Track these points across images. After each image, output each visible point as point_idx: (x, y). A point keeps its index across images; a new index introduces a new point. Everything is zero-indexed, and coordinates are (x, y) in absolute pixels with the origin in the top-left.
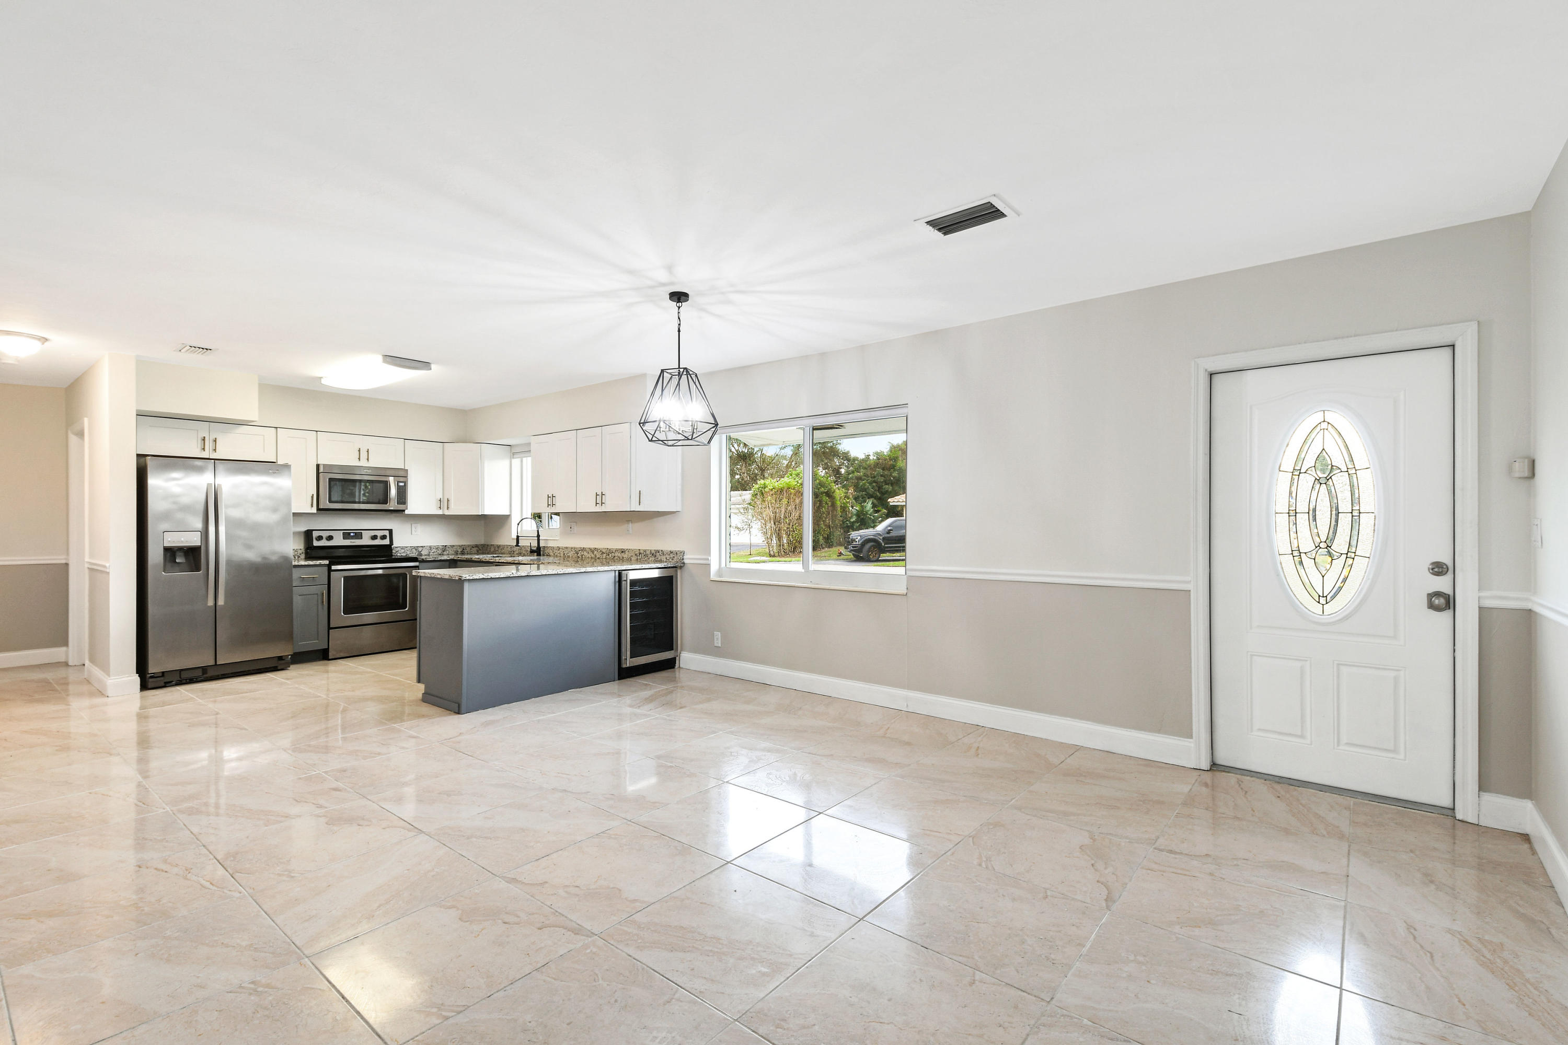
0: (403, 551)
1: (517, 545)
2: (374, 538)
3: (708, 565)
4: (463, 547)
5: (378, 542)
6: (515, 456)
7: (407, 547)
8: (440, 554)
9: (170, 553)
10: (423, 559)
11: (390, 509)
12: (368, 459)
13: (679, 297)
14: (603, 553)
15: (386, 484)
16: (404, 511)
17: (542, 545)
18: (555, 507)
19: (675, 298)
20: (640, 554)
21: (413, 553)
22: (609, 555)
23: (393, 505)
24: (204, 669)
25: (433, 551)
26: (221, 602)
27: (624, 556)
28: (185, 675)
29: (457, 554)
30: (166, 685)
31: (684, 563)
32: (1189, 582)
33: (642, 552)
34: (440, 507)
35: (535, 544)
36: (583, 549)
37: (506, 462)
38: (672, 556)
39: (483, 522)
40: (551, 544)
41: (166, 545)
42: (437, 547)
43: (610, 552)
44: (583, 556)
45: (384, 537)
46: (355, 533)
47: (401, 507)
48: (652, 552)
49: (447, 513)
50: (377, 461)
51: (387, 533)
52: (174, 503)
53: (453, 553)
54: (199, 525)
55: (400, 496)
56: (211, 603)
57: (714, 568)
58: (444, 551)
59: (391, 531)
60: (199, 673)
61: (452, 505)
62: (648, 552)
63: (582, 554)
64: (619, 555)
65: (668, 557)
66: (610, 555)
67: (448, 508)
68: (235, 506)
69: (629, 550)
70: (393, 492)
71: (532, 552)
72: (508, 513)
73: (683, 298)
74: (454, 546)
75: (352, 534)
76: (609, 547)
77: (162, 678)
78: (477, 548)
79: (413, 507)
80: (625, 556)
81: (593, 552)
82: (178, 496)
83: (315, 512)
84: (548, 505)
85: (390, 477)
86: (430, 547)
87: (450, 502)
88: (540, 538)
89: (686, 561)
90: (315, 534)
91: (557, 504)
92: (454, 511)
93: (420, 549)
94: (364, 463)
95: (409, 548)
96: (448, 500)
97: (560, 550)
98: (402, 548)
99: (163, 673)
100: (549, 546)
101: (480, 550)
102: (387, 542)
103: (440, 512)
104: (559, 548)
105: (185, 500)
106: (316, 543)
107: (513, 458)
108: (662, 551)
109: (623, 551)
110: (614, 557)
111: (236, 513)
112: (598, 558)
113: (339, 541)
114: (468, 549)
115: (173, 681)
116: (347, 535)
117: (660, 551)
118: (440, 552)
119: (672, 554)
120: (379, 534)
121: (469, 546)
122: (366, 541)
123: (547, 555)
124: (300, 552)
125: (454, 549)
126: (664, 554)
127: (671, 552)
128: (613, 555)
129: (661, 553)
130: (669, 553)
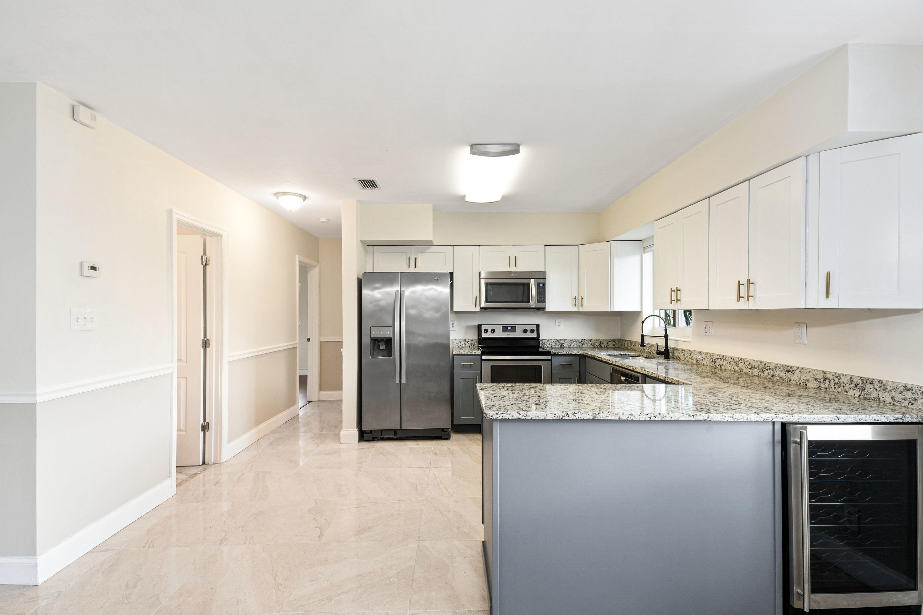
0: (548, 343)
1: (643, 344)
2: (525, 331)
4: (600, 340)
5: (528, 335)
6: (645, 251)
7: (552, 340)
8: (580, 347)
9: (376, 341)
10: (555, 353)
11: (532, 307)
12: (516, 265)
14: (753, 367)
15: (528, 285)
16: (544, 308)
17: (671, 345)
18: (681, 304)
20: (825, 380)
21: (556, 345)
22: (763, 371)
23: (533, 303)
24: (395, 431)
25: (573, 344)
26: (404, 381)
27: (793, 378)
28: (385, 435)
29: (595, 347)
30: (374, 439)
33: (829, 376)
34: (575, 305)
35: (661, 345)
36: (723, 358)
37: (636, 259)
39: (619, 318)
40: (681, 346)
41: (373, 336)
42: (577, 340)
43: (764, 367)
44: (723, 367)
45: (532, 331)
46: (511, 327)
47: (540, 305)
48: (855, 380)
49: (581, 310)
50: (523, 267)
51: (535, 328)
52: (377, 305)
53: (591, 346)
54: (391, 323)
55: (540, 296)
56: (398, 381)
58: (583, 344)
59: (538, 326)
60: (392, 434)
61: (585, 302)
62: (844, 380)
63: (721, 363)
64: (782, 374)
65: (898, 397)
66: (766, 372)
67: (582, 305)
68: (413, 307)
69: (801, 370)
70: (534, 291)
71: (659, 353)
72: (639, 310)
74: (592, 340)
75: (509, 328)
76: (764, 360)
77: (371, 435)
78: (613, 343)
79: (551, 305)
80: (795, 378)
81: (737, 364)
82: (378, 300)
83: (479, 310)
84: (672, 301)
85: (532, 279)
86: (571, 340)
87: (583, 300)
88: (669, 338)
90: (483, 328)
91: (683, 299)
92: (588, 307)
93: (563, 342)
94: (513, 269)
95: (553, 340)
96: (582, 298)
97: (692, 354)
98: (548, 340)
99: (371, 431)
100: (679, 347)
101: (616, 344)
102: (534, 335)
103: (575, 309)
104: (691, 352)
105: (383, 303)
106: (484, 335)
107: (644, 253)
108: (880, 382)
109: (790, 370)
110: (773, 376)
111: (412, 312)
112: (746, 373)
113: (499, 333)
114: (605, 343)
115: (378, 437)
116: (505, 329)
117: (876, 383)
118: (579, 345)
119: (910, 393)
120: (529, 328)
121: (605, 340)
122: (519, 334)
123: (677, 359)
124: (474, 341)
125: (592, 342)
126: (885, 389)
127: (906, 388)
128: (771, 372)
129: (879, 385)
130: (902, 388)
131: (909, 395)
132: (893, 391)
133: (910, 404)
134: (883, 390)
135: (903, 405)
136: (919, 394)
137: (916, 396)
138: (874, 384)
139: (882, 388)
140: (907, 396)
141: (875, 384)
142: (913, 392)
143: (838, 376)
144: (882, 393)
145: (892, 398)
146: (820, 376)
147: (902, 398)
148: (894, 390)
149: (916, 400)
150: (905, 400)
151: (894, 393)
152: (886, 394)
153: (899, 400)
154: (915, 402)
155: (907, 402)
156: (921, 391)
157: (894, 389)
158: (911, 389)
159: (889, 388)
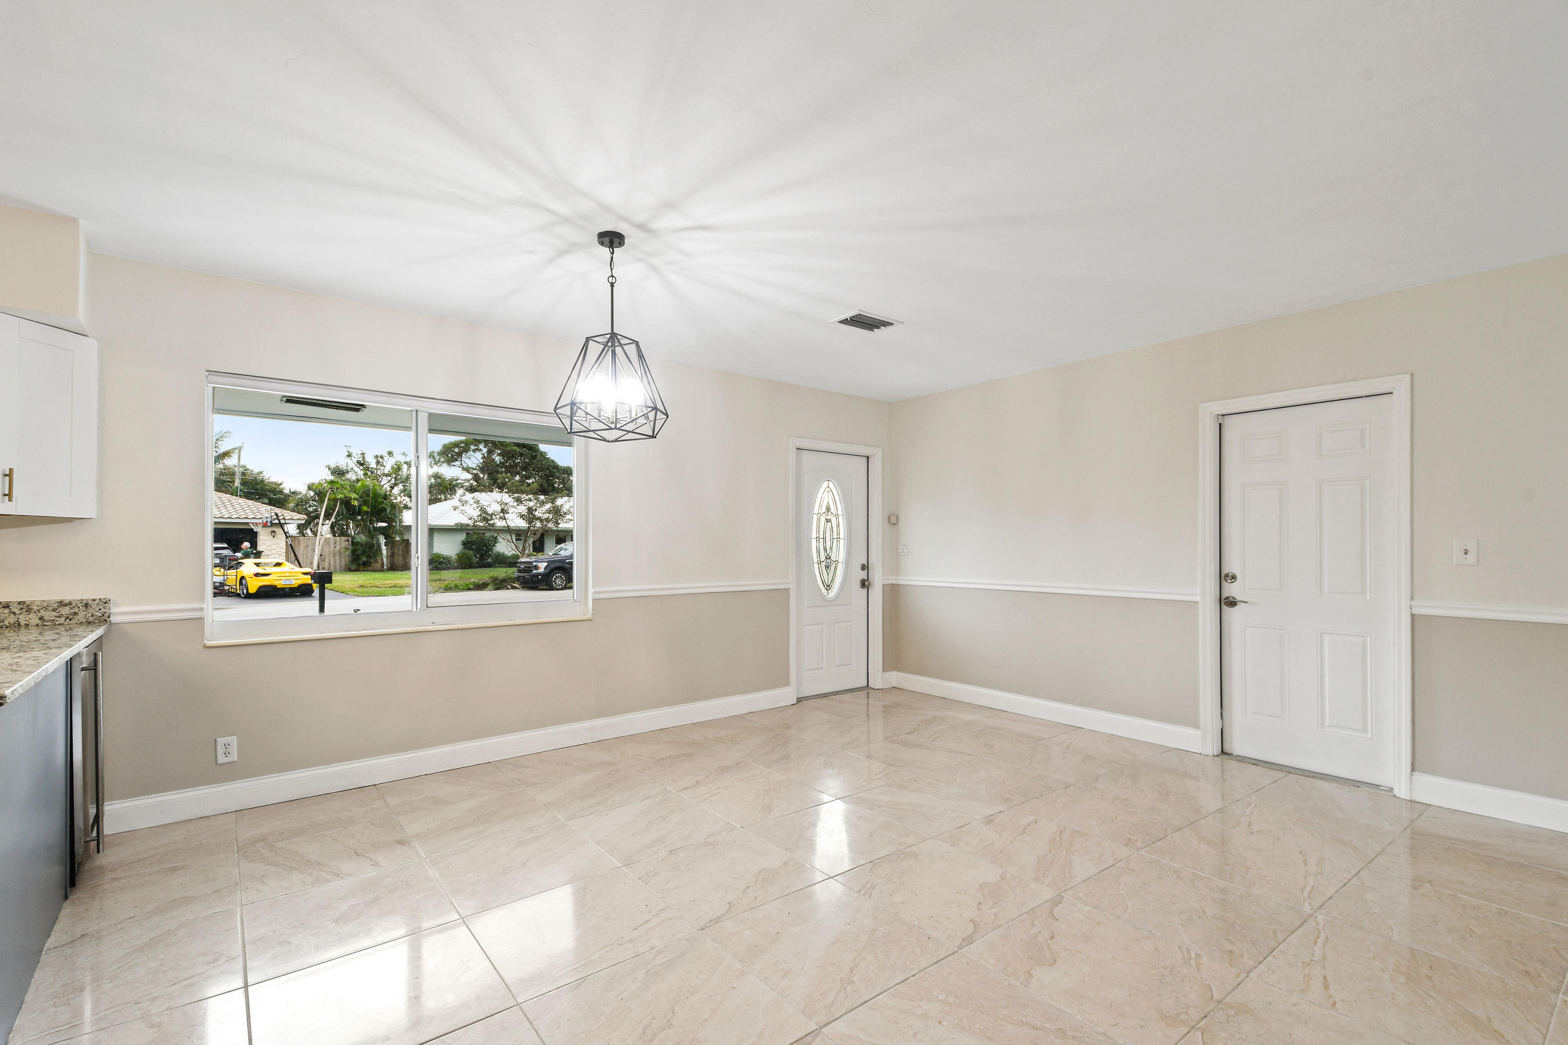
3: (199, 620)
13: (612, 239)
19: (606, 240)
31: (110, 625)
32: (790, 583)
38: (66, 611)
57: (207, 624)
73: (616, 241)
108: (21, 603)
119: (67, 608)
127: (61, 604)
129: (18, 608)
130: (55, 605)
132: (41, 611)
133: (67, 620)
134: (26, 612)
135: (57, 623)
136: (81, 607)
137: (76, 610)
138: (10, 607)
139: (24, 610)
140: (63, 612)
141: (13, 607)
142: (71, 606)
144: (25, 616)
145: (41, 618)
147: (55, 616)
148: (44, 609)
149: (75, 614)
150: (60, 617)
151: (44, 613)
152: (30, 616)
153: (52, 619)
154: (75, 616)
155: (63, 619)
156: (83, 604)
157: (45, 607)
158: (70, 603)
159: (35, 608)
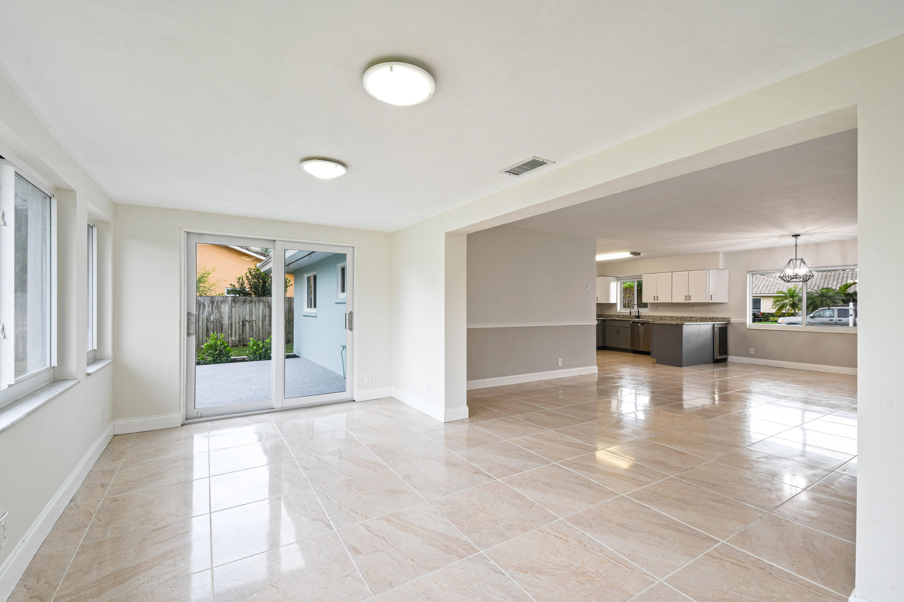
1: (630, 315)
3: (746, 323)
31: (730, 322)
33: (704, 318)
35: (637, 314)
37: (616, 283)
48: (710, 318)
57: (748, 324)
62: (708, 318)
64: (689, 319)
65: (721, 320)
69: (695, 317)
72: (616, 303)
84: (654, 300)
88: (639, 312)
89: (731, 321)
91: (659, 300)
107: (618, 281)
126: (718, 319)
128: (685, 319)
131: (723, 319)
143: (706, 317)
146: (701, 318)
